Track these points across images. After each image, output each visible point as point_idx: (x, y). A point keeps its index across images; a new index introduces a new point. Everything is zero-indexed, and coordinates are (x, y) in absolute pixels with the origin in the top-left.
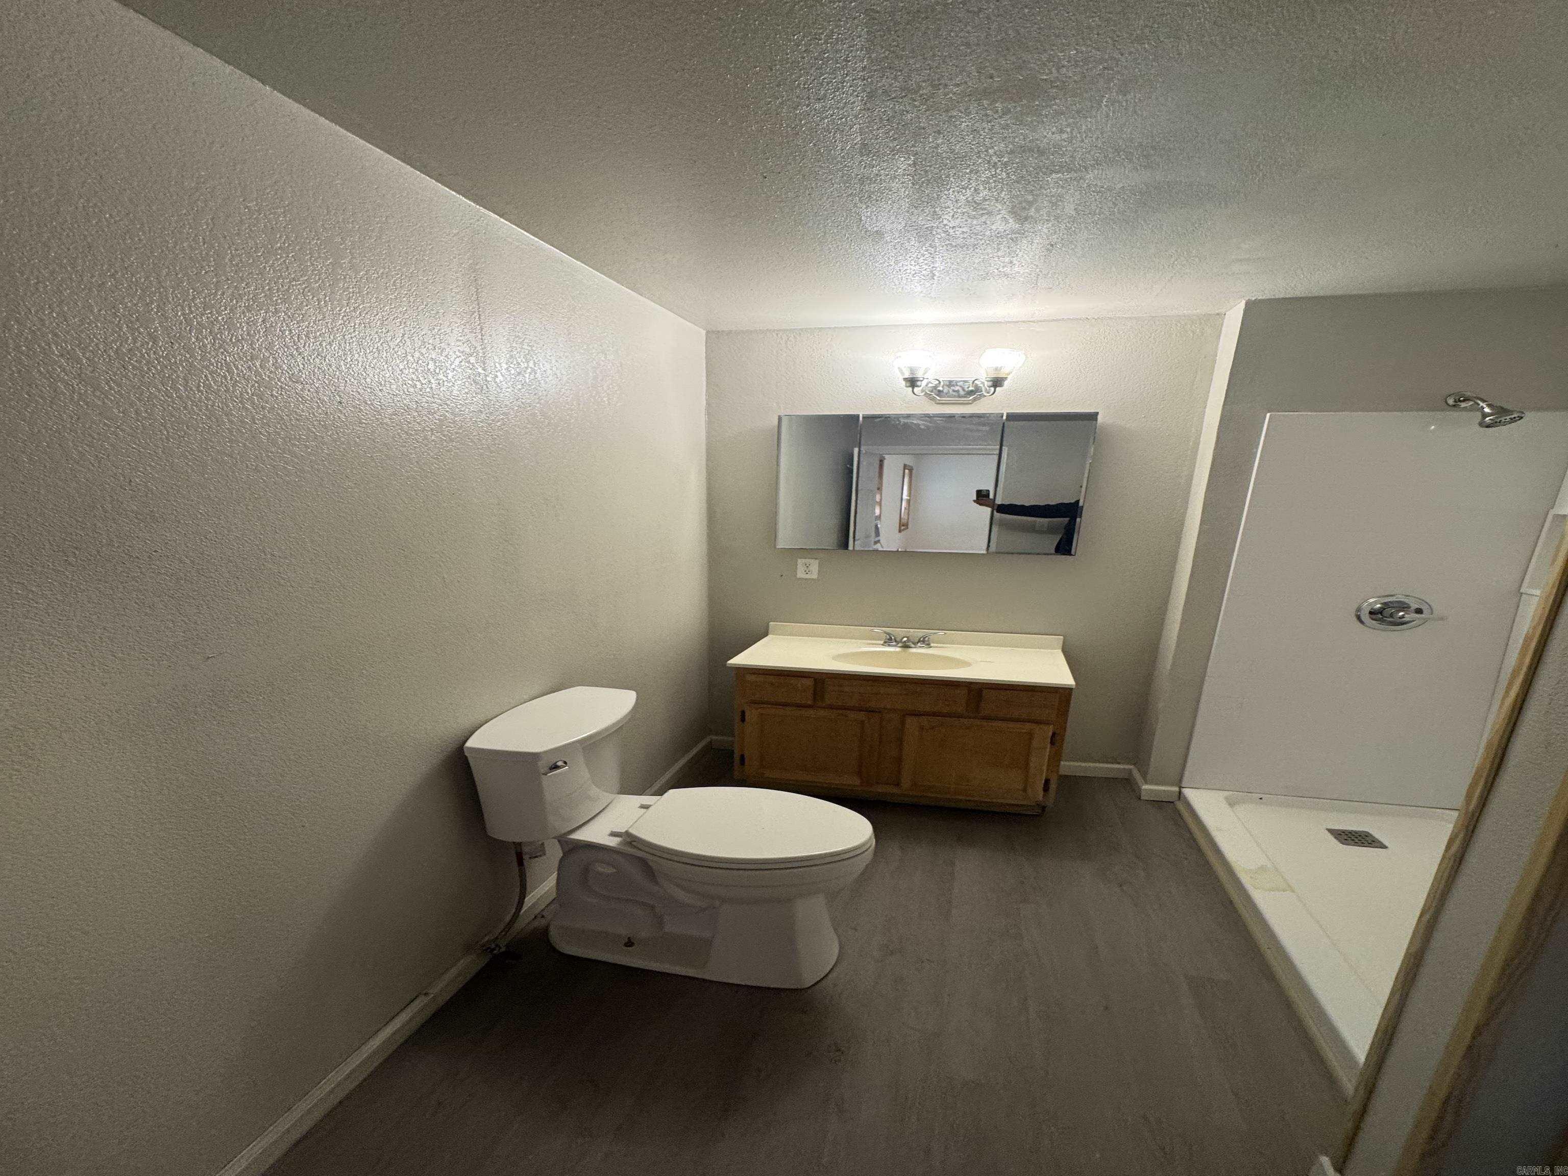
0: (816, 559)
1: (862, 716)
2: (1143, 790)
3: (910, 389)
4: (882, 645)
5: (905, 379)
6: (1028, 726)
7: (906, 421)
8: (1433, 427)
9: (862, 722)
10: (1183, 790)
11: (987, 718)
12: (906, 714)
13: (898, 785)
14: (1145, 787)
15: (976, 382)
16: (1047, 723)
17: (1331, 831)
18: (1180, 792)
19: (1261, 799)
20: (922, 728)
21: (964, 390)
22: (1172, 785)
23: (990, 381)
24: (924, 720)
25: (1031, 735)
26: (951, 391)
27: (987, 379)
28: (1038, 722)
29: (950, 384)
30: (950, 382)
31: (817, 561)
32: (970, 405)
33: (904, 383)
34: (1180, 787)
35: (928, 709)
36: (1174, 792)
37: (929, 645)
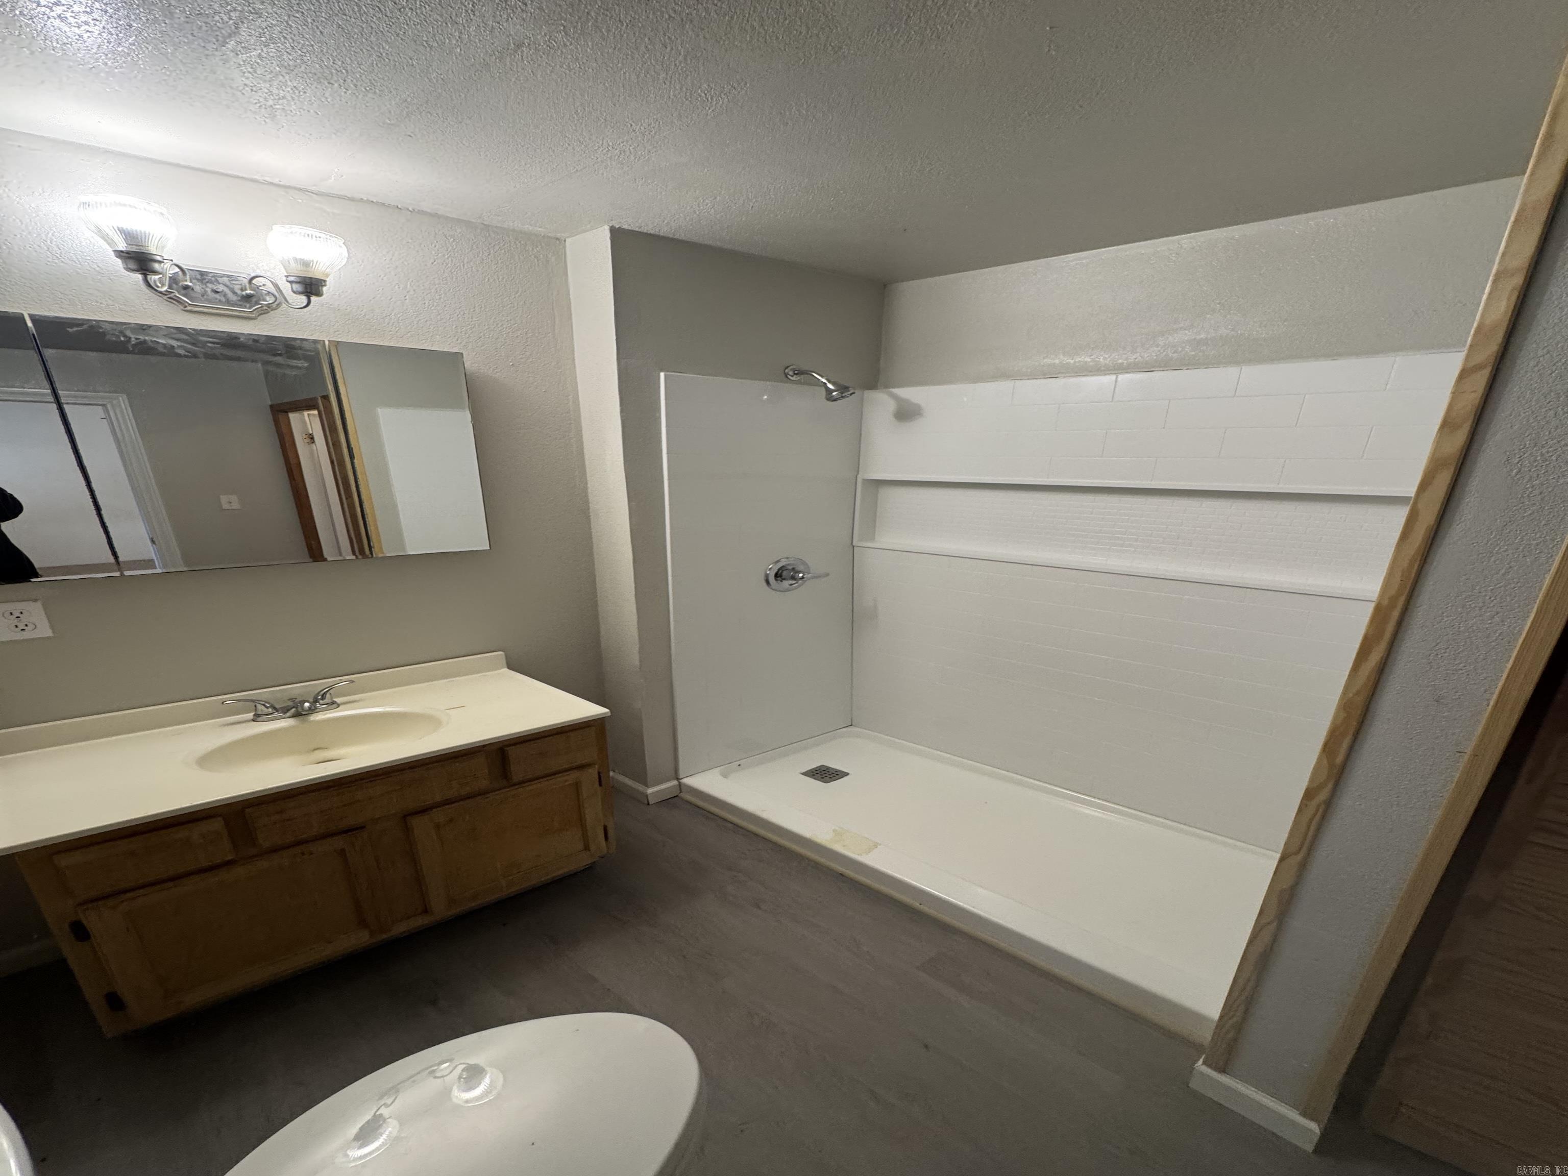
0: (35, 600)
1: (339, 843)
2: (650, 794)
3: (139, 277)
4: (253, 720)
5: (120, 254)
6: (572, 776)
7: (142, 337)
8: (766, 397)
9: (342, 852)
10: (681, 781)
11: (521, 783)
12: (406, 817)
13: (426, 911)
14: (650, 791)
15: (254, 281)
16: (589, 765)
17: (805, 774)
18: (680, 785)
19: (739, 765)
20: (438, 827)
21: (234, 293)
22: (668, 780)
23: (299, 283)
24: (439, 816)
25: (577, 785)
26: (209, 290)
27: (292, 279)
28: (581, 767)
29: (202, 276)
30: (202, 273)
31: (39, 605)
32: (252, 321)
33: (119, 262)
34: (678, 779)
35: (438, 798)
36: (674, 786)
37: (333, 704)
